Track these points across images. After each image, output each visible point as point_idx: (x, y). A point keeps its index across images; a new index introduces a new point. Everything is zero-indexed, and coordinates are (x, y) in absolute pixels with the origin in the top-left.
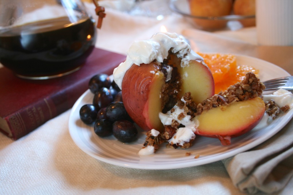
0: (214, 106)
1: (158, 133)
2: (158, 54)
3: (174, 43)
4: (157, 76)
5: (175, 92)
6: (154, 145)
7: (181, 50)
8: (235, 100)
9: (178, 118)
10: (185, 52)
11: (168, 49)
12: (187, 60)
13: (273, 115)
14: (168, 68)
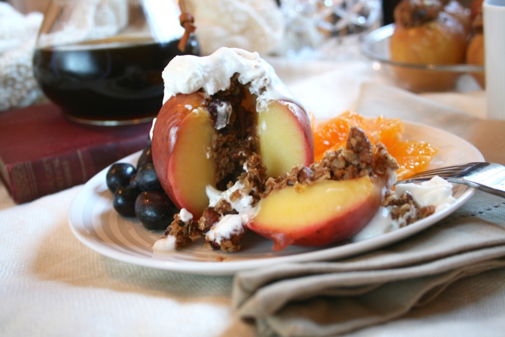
0: (289, 184)
1: (190, 216)
2: (206, 80)
3: (241, 66)
4: (195, 114)
5: (241, 154)
6: (179, 236)
7: (253, 80)
8: (324, 177)
9: (230, 198)
10: (261, 84)
11: (230, 74)
12: (265, 100)
13: (402, 220)
14: (222, 105)
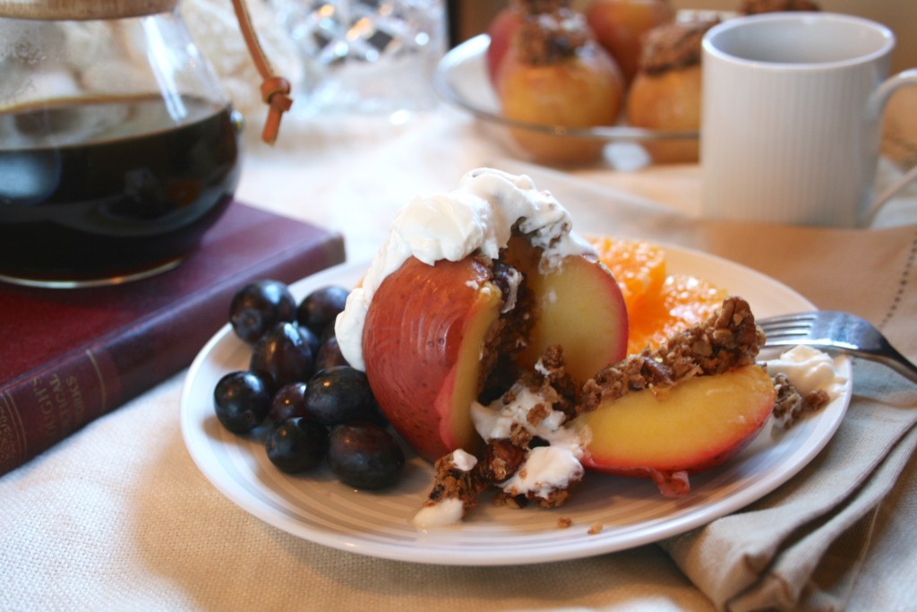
0: (633, 388)
1: (474, 460)
2: (486, 236)
3: (530, 207)
4: (485, 295)
5: (520, 344)
6: (463, 496)
7: (544, 227)
8: (694, 372)
9: (528, 420)
10: (556, 231)
11: (512, 221)
12: (558, 255)
13: (787, 416)
14: (512, 274)
